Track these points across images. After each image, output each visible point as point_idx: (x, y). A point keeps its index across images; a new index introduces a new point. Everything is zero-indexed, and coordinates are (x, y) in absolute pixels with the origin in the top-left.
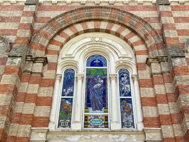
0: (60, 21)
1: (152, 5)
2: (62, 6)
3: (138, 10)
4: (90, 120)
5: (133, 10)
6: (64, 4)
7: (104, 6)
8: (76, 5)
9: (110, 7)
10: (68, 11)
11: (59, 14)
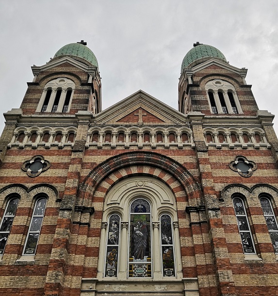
0: (105, 167)
1: (191, 149)
2: (107, 150)
3: (179, 155)
4: (134, 269)
5: (174, 154)
6: (109, 148)
7: (146, 151)
8: (121, 148)
9: (152, 151)
10: (113, 156)
11: (104, 158)
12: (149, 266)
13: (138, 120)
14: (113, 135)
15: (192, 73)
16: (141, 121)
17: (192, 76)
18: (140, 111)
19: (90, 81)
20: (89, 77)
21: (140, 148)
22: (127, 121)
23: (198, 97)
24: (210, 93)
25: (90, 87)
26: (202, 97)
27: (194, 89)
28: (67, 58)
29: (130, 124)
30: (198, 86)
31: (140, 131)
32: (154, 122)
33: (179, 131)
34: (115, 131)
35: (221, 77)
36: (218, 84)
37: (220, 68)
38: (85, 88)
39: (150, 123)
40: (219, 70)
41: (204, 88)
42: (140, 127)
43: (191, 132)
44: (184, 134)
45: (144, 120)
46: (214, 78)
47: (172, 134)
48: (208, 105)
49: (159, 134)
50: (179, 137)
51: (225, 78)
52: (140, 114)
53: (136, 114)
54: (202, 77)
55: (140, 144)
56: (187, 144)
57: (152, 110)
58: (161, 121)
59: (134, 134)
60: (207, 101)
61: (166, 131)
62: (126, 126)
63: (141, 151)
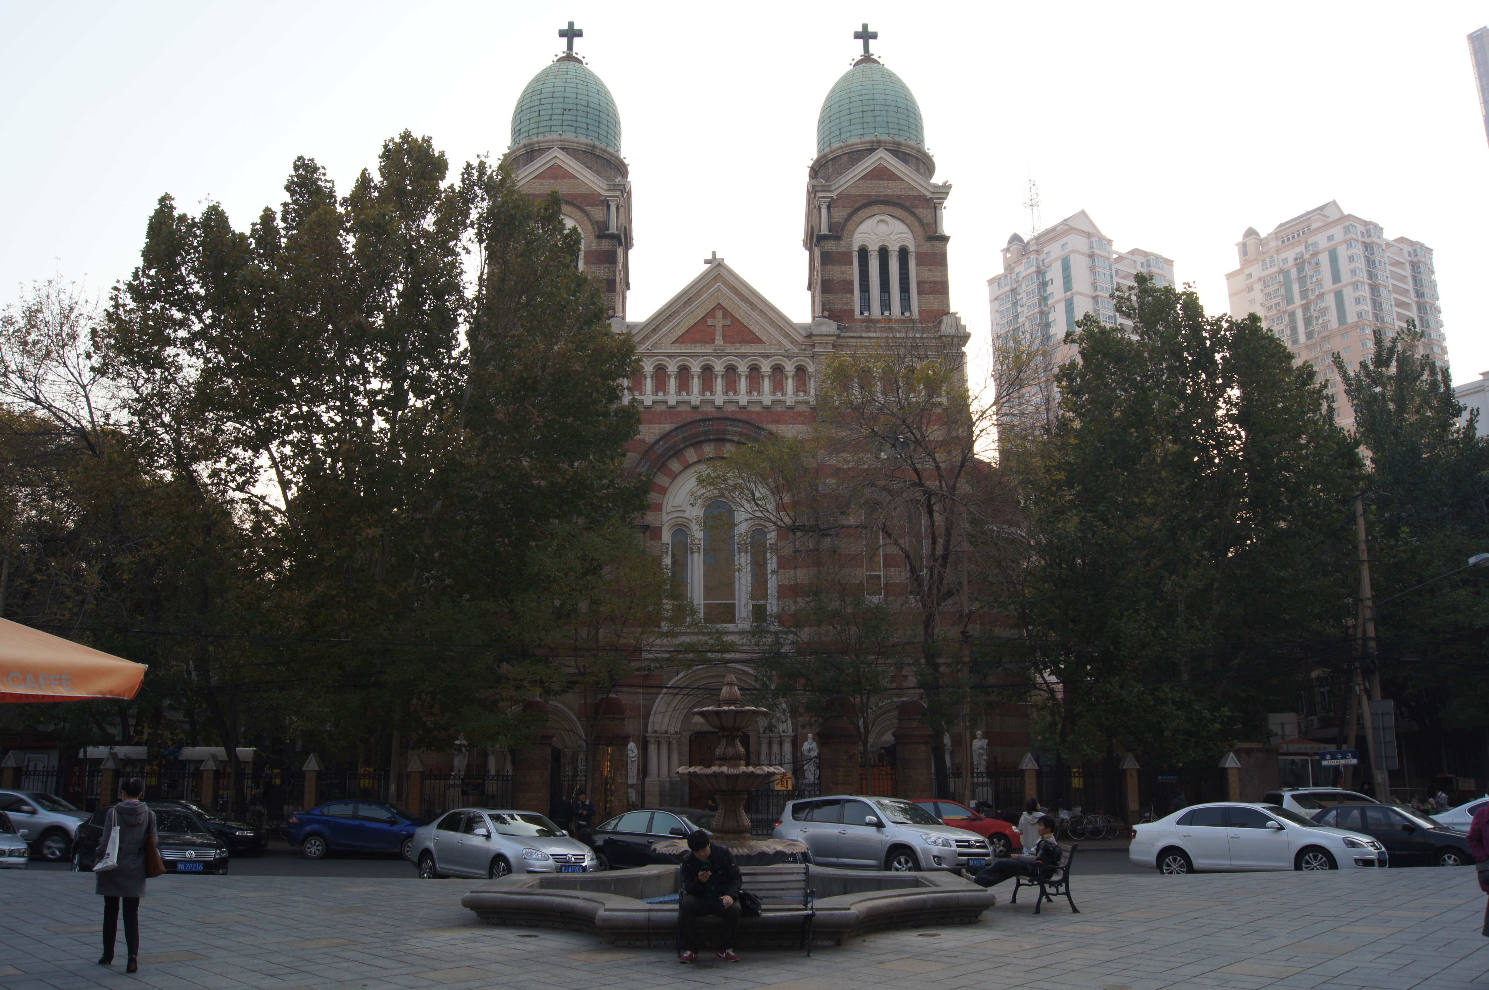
0: (660, 449)
1: (809, 410)
2: (662, 412)
3: (786, 422)
5: (778, 422)
6: (663, 408)
7: (730, 416)
8: (685, 408)
9: (738, 416)
10: (673, 426)
11: (657, 431)
12: (733, 607)
13: (712, 341)
14: (669, 376)
15: (829, 194)
16: (719, 340)
17: (829, 202)
18: (719, 314)
19: (613, 230)
20: (608, 206)
21: (719, 408)
22: (694, 341)
23: (836, 272)
24: (863, 253)
25: (615, 242)
26: (843, 272)
27: (830, 246)
28: (557, 153)
29: (699, 349)
30: (837, 238)
31: (719, 367)
32: (744, 342)
33: (790, 367)
34: (672, 367)
35: (890, 209)
36: (882, 228)
37: (893, 177)
38: (605, 245)
39: (738, 345)
40: (891, 184)
41: (850, 245)
42: (719, 357)
43: (811, 369)
44: (800, 370)
45: (725, 337)
46: (876, 209)
47: (778, 369)
48: (852, 292)
49: (754, 369)
50: (790, 381)
51: (899, 212)
52: (719, 322)
53: (710, 322)
54: (849, 210)
55: (719, 399)
56: (802, 396)
57: (742, 312)
58: (759, 341)
59: (707, 369)
60: (851, 282)
61: (766, 367)
62: (693, 356)
63: (720, 415)
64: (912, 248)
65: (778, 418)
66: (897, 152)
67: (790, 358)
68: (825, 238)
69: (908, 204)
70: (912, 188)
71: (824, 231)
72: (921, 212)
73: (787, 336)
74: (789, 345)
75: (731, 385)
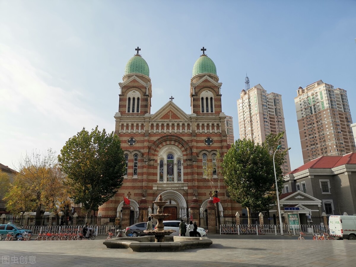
1: (190, 134)
3: (185, 136)
4: (168, 179)
6: (158, 133)
7: (173, 135)
8: (163, 133)
9: (175, 135)
10: (160, 137)
11: (157, 138)
12: (173, 178)
13: (169, 118)
14: (159, 126)
15: (195, 86)
18: (170, 112)
19: (147, 94)
20: (146, 88)
21: (170, 133)
22: (165, 118)
23: (196, 103)
24: (202, 99)
25: (148, 96)
26: (198, 103)
27: (195, 97)
28: (134, 76)
29: (166, 120)
30: (197, 95)
31: (170, 124)
32: (176, 119)
33: (186, 124)
34: (160, 124)
35: (208, 89)
36: (207, 93)
37: (209, 82)
38: (145, 97)
39: (174, 119)
40: (209, 83)
41: (199, 97)
42: (170, 122)
43: (191, 124)
44: (188, 125)
45: (172, 117)
46: (205, 89)
47: (183, 125)
48: (200, 107)
49: (178, 125)
50: (186, 127)
51: (210, 89)
52: (170, 114)
53: (168, 114)
54: (199, 89)
55: (170, 131)
56: (189, 131)
57: (176, 112)
58: (179, 118)
59: (168, 125)
60: (200, 105)
61: (181, 124)
62: (164, 122)
63: (170, 135)
64: (213, 98)
65: (183, 135)
66: (210, 76)
67: (186, 122)
68: (194, 95)
69: (212, 88)
70: (213, 84)
71: (194, 94)
72: (215, 89)
73: (185, 117)
74: (186, 119)
75: (173, 128)
